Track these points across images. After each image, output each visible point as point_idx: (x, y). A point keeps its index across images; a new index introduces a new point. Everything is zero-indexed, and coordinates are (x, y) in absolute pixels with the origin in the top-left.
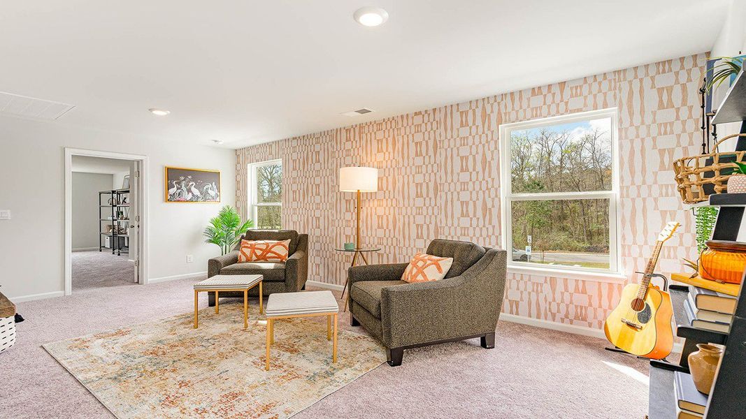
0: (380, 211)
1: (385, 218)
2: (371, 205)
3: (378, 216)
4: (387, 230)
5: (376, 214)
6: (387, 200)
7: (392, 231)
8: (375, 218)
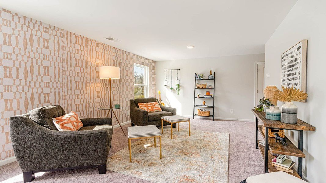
0: (98, 89)
1: (100, 92)
2: (93, 86)
3: (97, 92)
4: (102, 98)
5: (96, 90)
6: (101, 83)
7: (104, 99)
8: (95, 93)
